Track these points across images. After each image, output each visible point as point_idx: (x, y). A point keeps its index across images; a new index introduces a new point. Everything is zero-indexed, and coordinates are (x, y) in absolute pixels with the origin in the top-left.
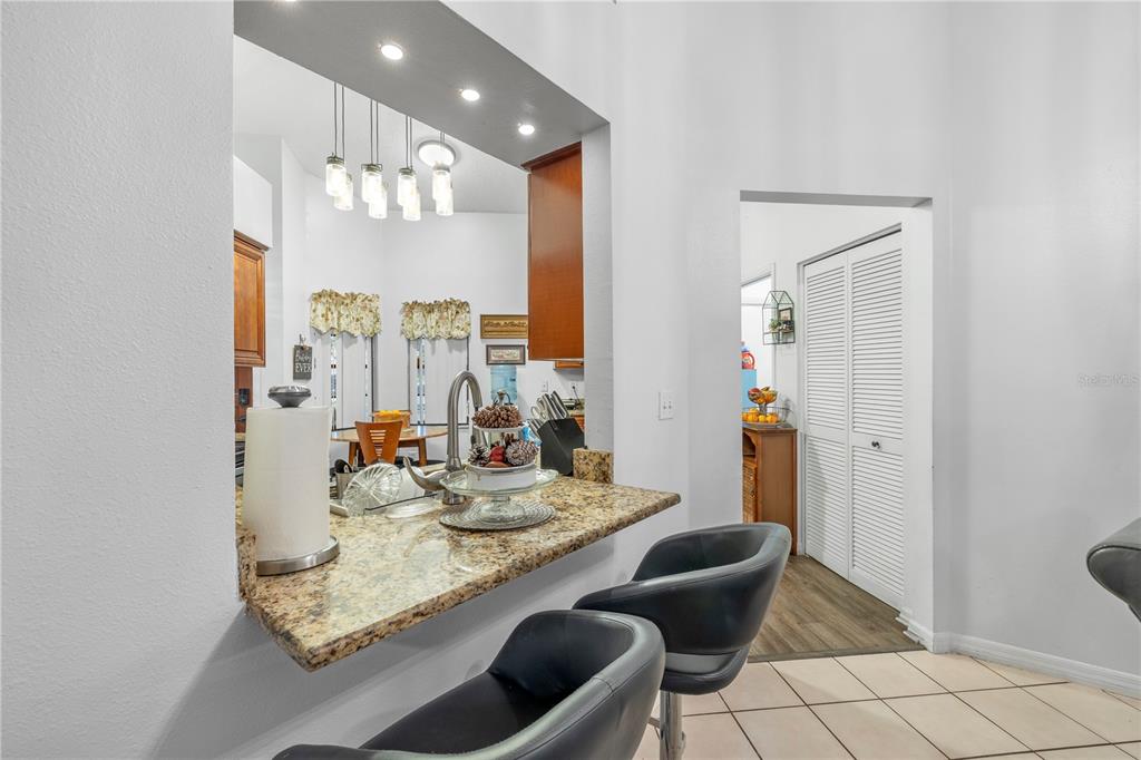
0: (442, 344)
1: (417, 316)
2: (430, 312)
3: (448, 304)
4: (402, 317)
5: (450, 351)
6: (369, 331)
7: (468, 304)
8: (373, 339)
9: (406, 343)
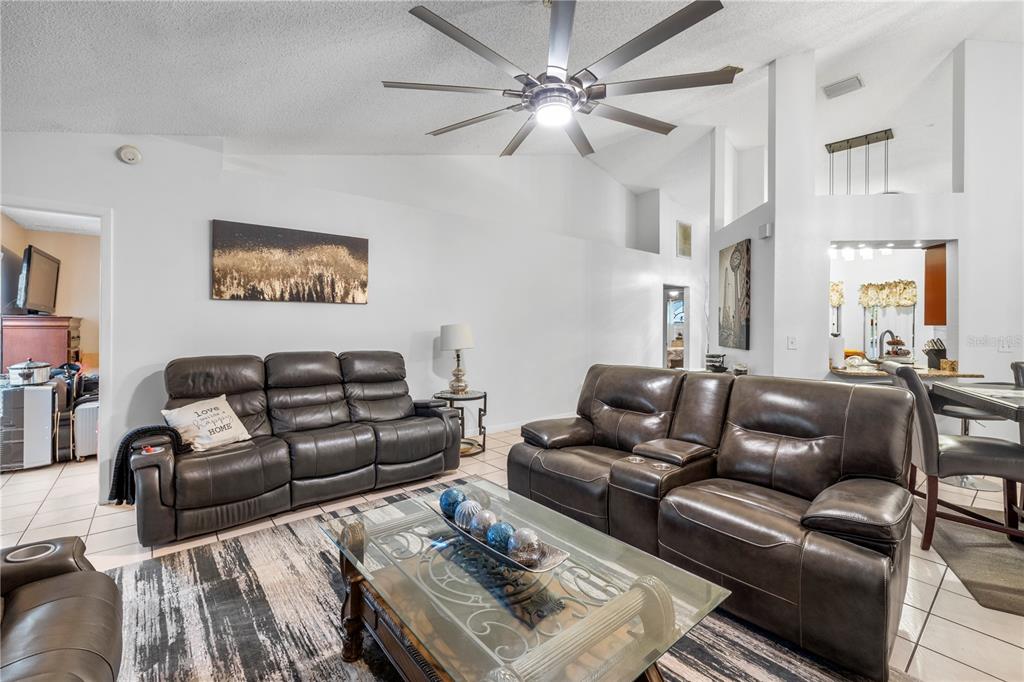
0: (892, 310)
1: (872, 292)
2: (881, 290)
3: (896, 284)
4: (859, 294)
5: (899, 314)
6: (836, 303)
7: (914, 283)
8: (838, 308)
9: (862, 310)
